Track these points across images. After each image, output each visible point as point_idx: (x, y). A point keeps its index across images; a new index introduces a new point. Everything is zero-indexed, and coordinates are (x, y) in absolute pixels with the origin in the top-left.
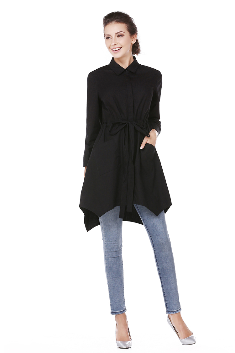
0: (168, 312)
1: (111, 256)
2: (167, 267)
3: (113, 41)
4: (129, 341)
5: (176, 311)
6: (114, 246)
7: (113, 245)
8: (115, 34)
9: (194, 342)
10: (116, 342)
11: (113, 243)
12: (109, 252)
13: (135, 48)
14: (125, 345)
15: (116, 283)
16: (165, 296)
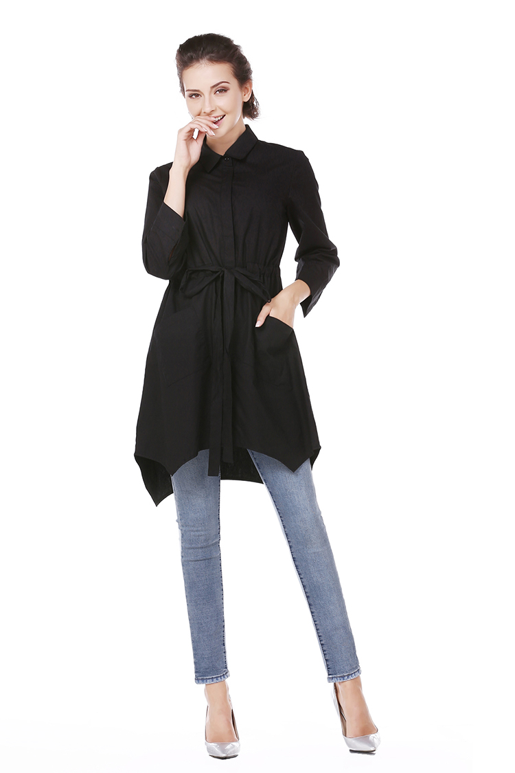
0: (332, 678)
1: (192, 558)
2: (320, 580)
3: (207, 103)
4: (234, 743)
5: (348, 676)
6: (199, 536)
7: (197, 534)
8: (209, 89)
9: (372, 749)
10: (206, 744)
11: (195, 529)
12: (189, 548)
13: (249, 109)
14: (223, 751)
15: (205, 615)
16: (322, 645)
